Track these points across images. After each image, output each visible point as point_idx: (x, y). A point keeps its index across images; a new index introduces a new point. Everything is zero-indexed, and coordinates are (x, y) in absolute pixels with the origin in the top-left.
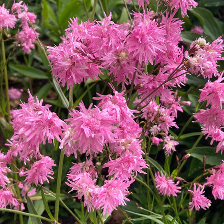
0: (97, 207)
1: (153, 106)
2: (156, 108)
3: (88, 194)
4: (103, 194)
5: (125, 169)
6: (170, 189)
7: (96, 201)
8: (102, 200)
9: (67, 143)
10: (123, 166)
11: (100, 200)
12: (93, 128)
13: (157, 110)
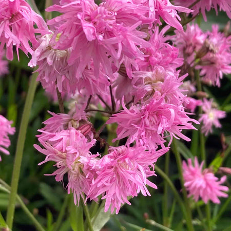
0: (92, 195)
1: (196, 35)
2: (201, 39)
3: (76, 169)
4: (108, 171)
5: (151, 128)
6: (209, 190)
7: (93, 182)
8: (104, 181)
9: (45, 59)
10: (148, 122)
11: (100, 181)
12: (101, 24)
13: (202, 42)
